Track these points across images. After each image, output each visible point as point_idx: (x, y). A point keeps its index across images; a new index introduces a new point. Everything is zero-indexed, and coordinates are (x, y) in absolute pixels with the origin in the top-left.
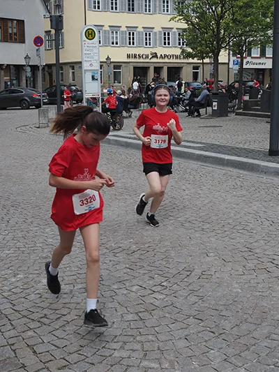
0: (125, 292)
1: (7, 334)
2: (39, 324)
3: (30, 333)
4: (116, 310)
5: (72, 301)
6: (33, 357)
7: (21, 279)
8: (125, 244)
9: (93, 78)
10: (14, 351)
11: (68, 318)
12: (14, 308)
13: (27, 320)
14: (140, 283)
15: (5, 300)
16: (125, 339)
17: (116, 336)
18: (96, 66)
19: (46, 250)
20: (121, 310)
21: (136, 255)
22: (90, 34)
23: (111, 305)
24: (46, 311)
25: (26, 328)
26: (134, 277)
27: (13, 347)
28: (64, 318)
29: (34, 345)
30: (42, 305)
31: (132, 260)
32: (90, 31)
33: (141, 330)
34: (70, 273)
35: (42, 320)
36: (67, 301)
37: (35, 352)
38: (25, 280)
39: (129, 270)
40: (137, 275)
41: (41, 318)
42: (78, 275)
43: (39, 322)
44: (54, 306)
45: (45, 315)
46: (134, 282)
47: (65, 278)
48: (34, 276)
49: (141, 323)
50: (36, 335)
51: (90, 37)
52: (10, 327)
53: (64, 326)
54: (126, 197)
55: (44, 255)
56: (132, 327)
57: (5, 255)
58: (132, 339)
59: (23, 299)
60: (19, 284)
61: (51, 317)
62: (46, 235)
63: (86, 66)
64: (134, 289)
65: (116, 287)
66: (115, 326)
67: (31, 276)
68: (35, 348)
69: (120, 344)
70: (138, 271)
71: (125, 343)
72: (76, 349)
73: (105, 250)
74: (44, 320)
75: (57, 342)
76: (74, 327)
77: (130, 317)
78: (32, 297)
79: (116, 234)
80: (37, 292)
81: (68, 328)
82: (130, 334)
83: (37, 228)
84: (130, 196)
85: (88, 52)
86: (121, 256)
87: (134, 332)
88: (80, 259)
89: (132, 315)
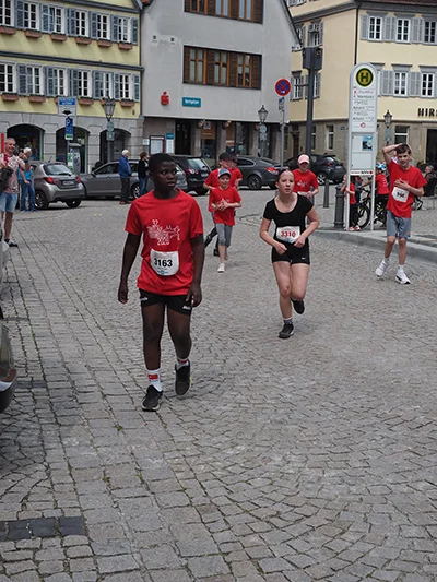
0: (406, 490)
1: (219, 537)
2: (267, 527)
3: (254, 539)
4: (390, 518)
5: (320, 495)
6: (257, 576)
7: (243, 452)
8: (407, 411)
9: (365, 145)
10: (229, 564)
11: (314, 522)
12: (230, 496)
13: (250, 517)
14: (431, 478)
15: (217, 483)
16: (404, 566)
17: (390, 561)
18: (371, 127)
19: (281, 411)
20: (399, 519)
21: (425, 432)
22: (364, 78)
23: (382, 509)
24: (278, 507)
25: (248, 531)
26: (421, 468)
27: (228, 558)
28: (307, 521)
29: (260, 559)
30: (273, 496)
31: (418, 440)
32: (365, 72)
33: (431, 555)
34: (317, 451)
35: (272, 520)
36: (311, 494)
37: (260, 570)
38: (248, 455)
39: (412, 455)
40: (425, 463)
41: (272, 516)
42: (331, 455)
43: (268, 522)
44: (292, 501)
45: (278, 512)
46: (421, 475)
47: (311, 457)
48: (262, 449)
49: (430, 543)
50: (262, 542)
51: (365, 82)
52: (224, 526)
53: (307, 533)
54: (409, 336)
55: (278, 419)
56: (417, 547)
57: (219, 413)
58: (415, 568)
59: (244, 484)
60: (239, 460)
61: (287, 517)
62: (282, 387)
63: (354, 126)
64: (421, 486)
65: (391, 481)
66: (388, 543)
67: (257, 449)
68: (261, 563)
69: (397, 573)
70: (427, 458)
71: (404, 573)
72: (324, 573)
73: (374, 419)
74: (275, 521)
75: (296, 559)
76: (323, 537)
77: (413, 532)
78: (258, 482)
79: (392, 394)
80: (267, 475)
81: (313, 538)
82: (411, 559)
83: (268, 375)
84: (417, 335)
85: (360, 105)
86: (400, 431)
87: (419, 557)
88: (334, 430)
89: (416, 528)
